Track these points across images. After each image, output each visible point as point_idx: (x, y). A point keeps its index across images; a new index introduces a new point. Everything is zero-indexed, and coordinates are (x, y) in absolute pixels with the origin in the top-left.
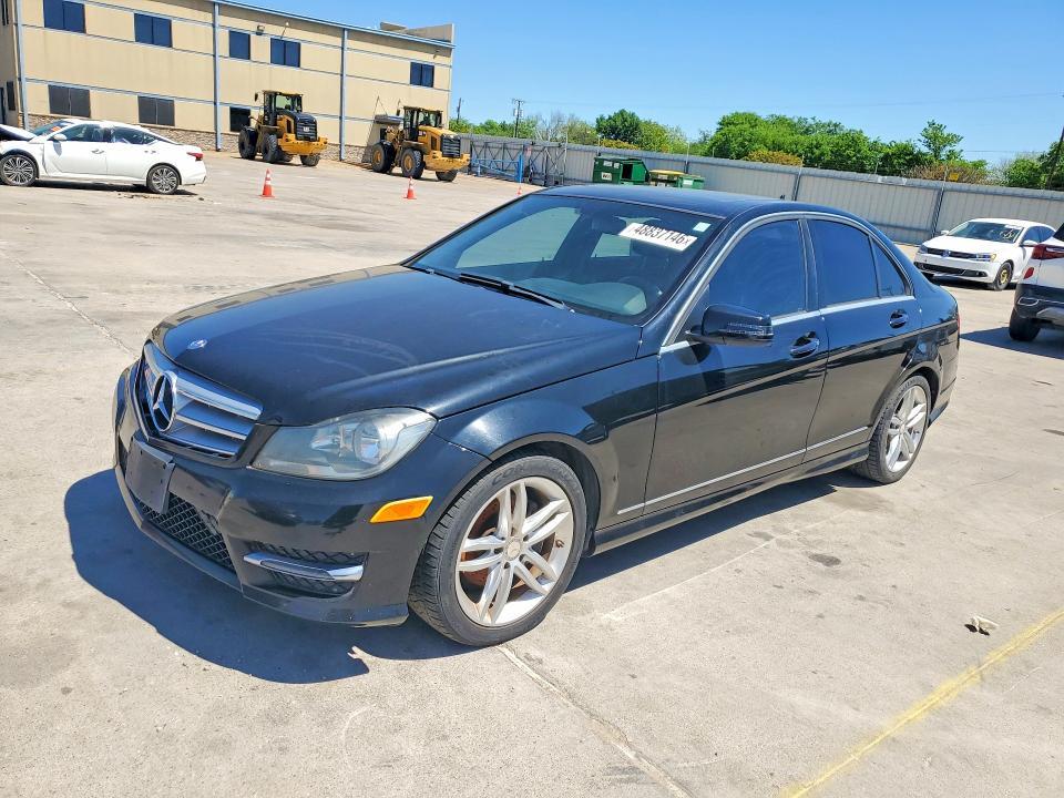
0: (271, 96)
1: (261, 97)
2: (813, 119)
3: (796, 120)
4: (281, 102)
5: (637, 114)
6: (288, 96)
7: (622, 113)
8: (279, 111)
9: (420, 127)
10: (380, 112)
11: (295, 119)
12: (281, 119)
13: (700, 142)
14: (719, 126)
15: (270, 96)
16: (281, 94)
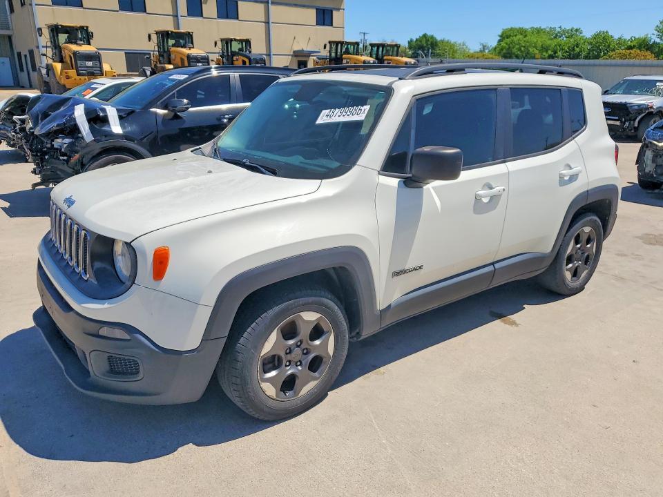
0: (227, 42)
1: (219, 44)
2: (560, 27)
3: (548, 29)
4: (235, 47)
5: (435, 36)
6: (241, 41)
7: (425, 36)
8: (234, 54)
9: (344, 56)
10: (296, 48)
11: (250, 59)
12: (237, 60)
13: (481, 51)
14: (499, 38)
15: (227, 44)
16: (235, 40)
